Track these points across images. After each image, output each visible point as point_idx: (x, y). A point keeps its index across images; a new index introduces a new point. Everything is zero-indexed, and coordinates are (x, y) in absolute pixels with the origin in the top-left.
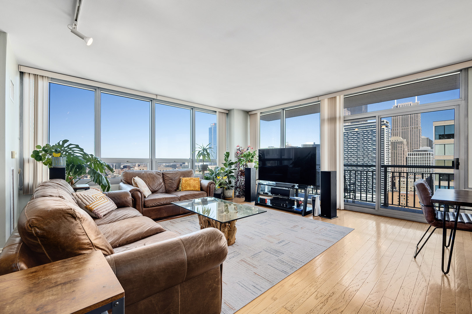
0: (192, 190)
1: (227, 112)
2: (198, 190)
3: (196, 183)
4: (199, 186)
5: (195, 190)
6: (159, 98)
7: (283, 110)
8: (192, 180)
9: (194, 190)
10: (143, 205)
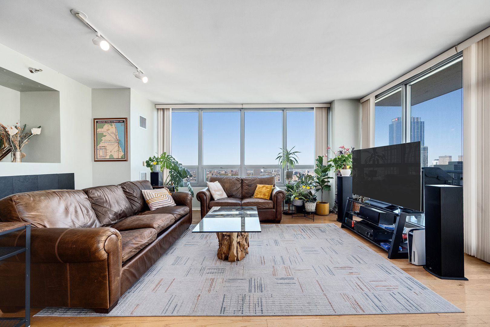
0: (262, 198)
1: (328, 106)
2: (267, 199)
3: (267, 191)
4: (269, 194)
5: (265, 198)
6: (244, 106)
7: (406, 85)
8: (264, 188)
9: (263, 198)
10: (207, 206)
